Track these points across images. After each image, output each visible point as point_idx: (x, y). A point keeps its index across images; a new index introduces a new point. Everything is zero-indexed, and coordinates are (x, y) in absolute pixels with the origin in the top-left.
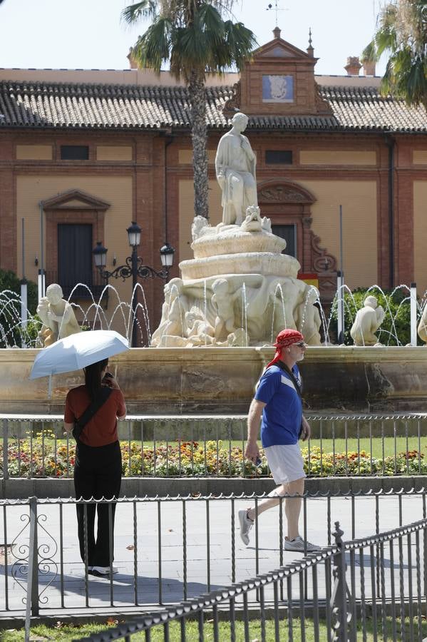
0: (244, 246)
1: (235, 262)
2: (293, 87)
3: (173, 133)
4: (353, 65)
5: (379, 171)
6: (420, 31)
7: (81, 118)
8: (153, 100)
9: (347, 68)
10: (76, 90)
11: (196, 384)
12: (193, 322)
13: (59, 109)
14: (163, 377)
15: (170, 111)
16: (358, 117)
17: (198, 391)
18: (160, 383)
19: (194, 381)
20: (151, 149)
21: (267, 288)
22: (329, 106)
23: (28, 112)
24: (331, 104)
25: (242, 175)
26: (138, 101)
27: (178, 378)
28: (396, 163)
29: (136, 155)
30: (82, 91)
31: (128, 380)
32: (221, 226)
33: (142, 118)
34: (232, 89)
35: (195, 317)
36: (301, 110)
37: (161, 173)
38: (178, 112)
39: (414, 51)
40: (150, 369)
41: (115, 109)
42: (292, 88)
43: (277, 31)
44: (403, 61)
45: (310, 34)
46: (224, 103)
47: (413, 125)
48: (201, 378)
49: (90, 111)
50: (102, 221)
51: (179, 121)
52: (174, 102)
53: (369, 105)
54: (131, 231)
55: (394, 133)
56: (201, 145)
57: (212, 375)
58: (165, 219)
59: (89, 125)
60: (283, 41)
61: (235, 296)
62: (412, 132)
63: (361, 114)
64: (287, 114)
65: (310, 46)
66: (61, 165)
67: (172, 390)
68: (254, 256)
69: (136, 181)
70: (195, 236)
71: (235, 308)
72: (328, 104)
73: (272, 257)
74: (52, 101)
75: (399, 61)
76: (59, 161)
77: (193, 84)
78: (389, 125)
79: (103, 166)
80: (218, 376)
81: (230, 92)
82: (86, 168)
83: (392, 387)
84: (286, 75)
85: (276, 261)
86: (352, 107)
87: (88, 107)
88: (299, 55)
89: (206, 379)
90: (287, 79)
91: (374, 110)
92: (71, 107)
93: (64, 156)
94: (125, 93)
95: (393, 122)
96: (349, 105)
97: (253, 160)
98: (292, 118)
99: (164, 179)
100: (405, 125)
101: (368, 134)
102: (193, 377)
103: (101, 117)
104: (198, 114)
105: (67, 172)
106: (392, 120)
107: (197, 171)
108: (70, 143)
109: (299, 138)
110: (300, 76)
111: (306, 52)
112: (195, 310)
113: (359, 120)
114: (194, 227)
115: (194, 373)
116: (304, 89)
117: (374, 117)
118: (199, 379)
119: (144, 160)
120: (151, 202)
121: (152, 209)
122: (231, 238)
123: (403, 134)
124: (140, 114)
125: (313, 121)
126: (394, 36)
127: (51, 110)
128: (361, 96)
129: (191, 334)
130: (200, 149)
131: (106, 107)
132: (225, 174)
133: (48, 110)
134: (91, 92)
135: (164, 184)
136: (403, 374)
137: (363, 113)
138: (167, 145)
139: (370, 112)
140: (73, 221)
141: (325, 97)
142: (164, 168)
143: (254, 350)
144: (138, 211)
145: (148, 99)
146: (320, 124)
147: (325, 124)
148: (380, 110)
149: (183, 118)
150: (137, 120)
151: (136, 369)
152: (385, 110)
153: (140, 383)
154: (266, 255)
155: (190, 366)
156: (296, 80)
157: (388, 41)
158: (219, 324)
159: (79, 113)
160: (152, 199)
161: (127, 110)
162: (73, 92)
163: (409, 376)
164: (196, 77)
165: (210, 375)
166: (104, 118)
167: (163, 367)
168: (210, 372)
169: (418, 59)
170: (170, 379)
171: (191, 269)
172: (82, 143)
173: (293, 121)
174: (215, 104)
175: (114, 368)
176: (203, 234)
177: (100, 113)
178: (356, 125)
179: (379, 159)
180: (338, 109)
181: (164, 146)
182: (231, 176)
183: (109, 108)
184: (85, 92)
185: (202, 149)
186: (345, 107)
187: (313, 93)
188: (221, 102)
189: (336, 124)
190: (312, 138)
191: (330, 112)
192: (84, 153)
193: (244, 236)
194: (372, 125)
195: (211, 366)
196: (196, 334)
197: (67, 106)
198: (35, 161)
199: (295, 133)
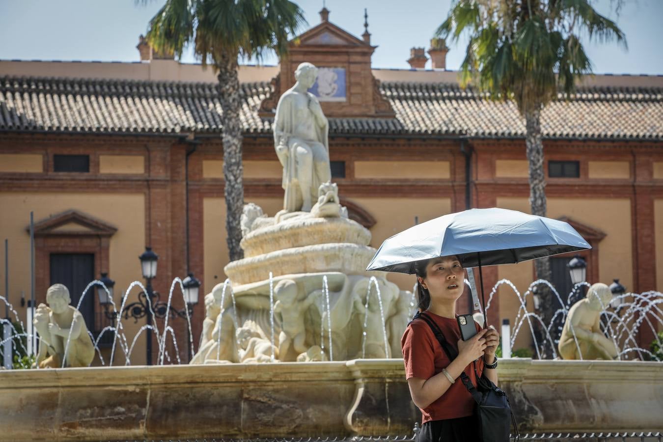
0: (316, 237)
1: (305, 258)
2: (346, 82)
3: (196, 138)
4: (418, 58)
5: (453, 186)
6: (508, 6)
7: (79, 120)
8: (170, 99)
9: (410, 62)
10: (72, 87)
11: (262, 414)
12: (247, 341)
13: (52, 109)
14: (215, 406)
15: (192, 112)
16: (426, 119)
17: (266, 425)
18: (212, 415)
19: (260, 411)
20: (169, 158)
21: (350, 292)
22: (390, 106)
23: (12, 113)
24: (392, 103)
25: (311, 146)
26: (151, 100)
27: (237, 406)
28: (474, 175)
29: (149, 165)
30: (80, 87)
31: (166, 411)
32: (281, 215)
33: (157, 120)
34: (269, 85)
35: (250, 334)
36: (356, 111)
37: (181, 189)
38: (202, 114)
39: (501, 29)
40: (197, 395)
41: (123, 109)
42: (343, 84)
43: (325, 13)
44: (488, 41)
45: (366, 16)
46: (258, 102)
47: (495, 128)
48: (270, 406)
49: (91, 112)
50: (107, 249)
51: (203, 123)
52: (197, 101)
53: (439, 104)
54: (145, 258)
55: (472, 138)
56: (234, 148)
57: (287, 402)
58: (185, 247)
59: (90, 129)
60: (332, 25)
61: (307, 303)
62: (494, 137)
63: (430, 116)
64: (338, 116)
65: (366, 31)
66: (54, 180)
67: (229, 424)
68: (332, 248)
69: (149, 199)
70: (245, 231)
71: (306, 321)
72: (389, 103)
73: (356, 251)
74: (42, 100)
75: (483, 41)
76: (51, 173)
77: (223, 70)
78: (466, 128)
79: (108, 180)
80: (294, 403)
81: (267, 89)
82: (85, 182)
83: (540, 415)
84: (336, 67)
85: (361, 255)
86: (419, 108)
87: (89, 107)
88: (353, 43)
89: (277, 408)
90: (338, 73)
91: (446, 110)
92: (66, 107)
93: (57, 169)
94: (135, 90)
95: (470, 125)
96: (414, 104)
97: (325, 126)
98: (345, 121)
99: (185, 197)
100: (485, 128)
101: (440, 140)
102: (259, 405)
103: (105, 119)
104: (230, 109)
105: (62, 188)
106: (468, 122)
107: (230, 181)
108: (66, 152)
109: (353, 145)
110: (353, 68)
111: (361, 38)
112: (250, 325)
113: (428, 122)
114: (244, 219)
115: (259, 399)
116: (358, 84)
117: (446, 119)
118: (267, 408)
119: (160, 173)
120: (169, 225)
121: (169, 234)
122: (298, 227)
123: (483, 139)
124: (155, 116)
125: (370, 123)
126: (477, 10)
127: (41, 110)
128: (429, 94)
129: (246, 357)
130: (233, 153)
131: (111, 107)
132: (287, 144)
133: (37, 110)
134: (92, 89)
135: (184, 203)
136: (553, 399)
137: (432, 114)
138: (189, 154)
139: (442, 114)
140: (70, 250)
141: (385, 95)
142: (184, 183)
143: (345, 365)
144: (153, 237)
145: (163, 98)
146: (379, 128)
147: (386, 128)
148: (453, 111)
149: (208, 121)
150: (150, 122)
151: (176, 395)
152: (460, 111)
153: (183, 415)
154: (348, 247)
155: (253, 390)
156: (349, 74)
157: (468, 16)
158: (284, 342)
159: (77, 114)
160: (169, 221)
161: (138, 110)
162: (69, 88)
163: (559, 402)
164: (227, 62)
165: (282, 402)
166: (109, 120)
167: (215, 392)
168: (283, 397)
169: (507, 38)
170: (225, 408)
171: (242, 273)
172: (81, 151)
173: (345, 124)
174: (248, 104)
175: (146, 394)
176: (257, 226)
177: (103, 115)
178: (424, 129)
179: (453, 172)
180: (402, 110)
181: (185, 157)
182: (296, 147)
183: (115, 108)
184: (84, 89)
185: (236, 153)
186: (410, 107)
187: (370, 89)
188: (256, 101)
189: (399, 128)
190: (370, 145)
191: (392, 114)
192: (83, 164)
193: (317, 224)
194: (445, 129)
195: (283, 389)
196: (253, 356)
197: (62, 106)
198: (21, 174)
199: (348, 138)
